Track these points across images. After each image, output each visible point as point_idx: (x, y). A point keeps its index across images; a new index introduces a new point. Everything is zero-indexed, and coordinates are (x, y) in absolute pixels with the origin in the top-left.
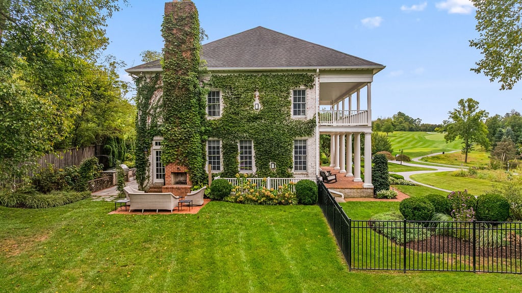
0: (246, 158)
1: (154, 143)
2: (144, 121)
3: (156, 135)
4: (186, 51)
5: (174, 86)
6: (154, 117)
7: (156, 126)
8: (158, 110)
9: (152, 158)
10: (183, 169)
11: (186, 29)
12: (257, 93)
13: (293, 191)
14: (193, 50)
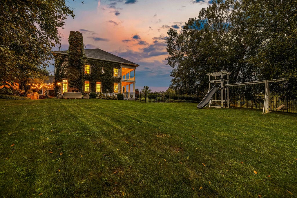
2: (58, 71)
3: (64, 78)
4: (79, 49)
5: (73, 60)
6: (63, 71)
7: (64, 74)
8: (65, 69)
10: (77, 89)
11: (79, 42)
12: (103, 68)
13: (116, 96)
14: (81, 49)
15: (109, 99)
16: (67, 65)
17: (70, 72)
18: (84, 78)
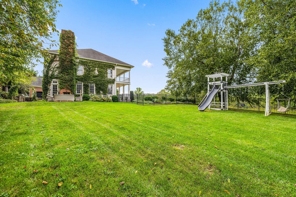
0: (92, 89)
1: (52, 81)
2: (47, 72)
3: (54, 78)
4: (71, 49)
5: (65, 61)
6: (53, 72)
7: (54, 75)
8: (55, 69)
9: (51, 87)
10: (68, 91)
11: (71, 41)
12: (96, 69)
13: (111, 98)
14: (73, 49)
15: (103, 101)
16: (58, 65)
17: (61, 72)
18: (76, 79)
